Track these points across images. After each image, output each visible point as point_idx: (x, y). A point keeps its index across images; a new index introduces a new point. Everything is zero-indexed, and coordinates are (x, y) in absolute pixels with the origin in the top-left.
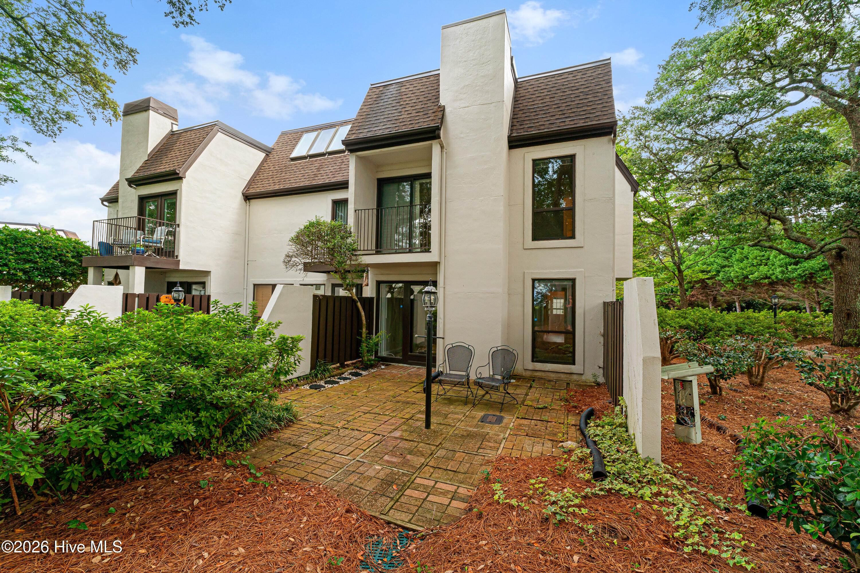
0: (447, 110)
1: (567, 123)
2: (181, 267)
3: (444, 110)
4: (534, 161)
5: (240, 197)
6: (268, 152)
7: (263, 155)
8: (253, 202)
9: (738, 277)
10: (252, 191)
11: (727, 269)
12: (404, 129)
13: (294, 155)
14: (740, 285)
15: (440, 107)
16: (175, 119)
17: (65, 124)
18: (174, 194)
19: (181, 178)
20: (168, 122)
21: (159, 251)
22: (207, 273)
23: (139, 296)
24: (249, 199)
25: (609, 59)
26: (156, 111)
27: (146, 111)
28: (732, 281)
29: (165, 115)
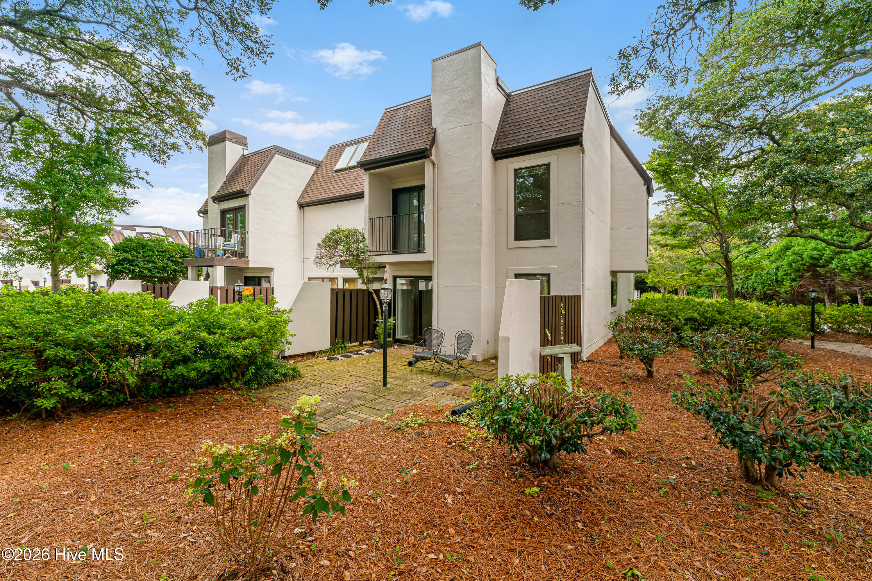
0: (438, 132)
1: (542, 135)
2: (251, 265)
3: (435, 133)
4: (516, 170)
5: (296, 206)
6: (318, 165)
7: (313, 169)
8: (306, 209)
9: (855, 265)
10: (305, 200)
11: (843, 255)
12: (404, 151)
13: (337, 167)
14: (859, 274)
15: (432, 129)
16: (246, 145)
17: (171, 152)
18: (243, 208)
19: (248, 195)
20: (240, 148)
21: (235, 254)
22: (271, 269)
23: (220, 288)
24: (303, 207)
25: (591, 69)
26: (231, 140)
27: (223, 141)
28: (849, 269)
29: (237, 142)
